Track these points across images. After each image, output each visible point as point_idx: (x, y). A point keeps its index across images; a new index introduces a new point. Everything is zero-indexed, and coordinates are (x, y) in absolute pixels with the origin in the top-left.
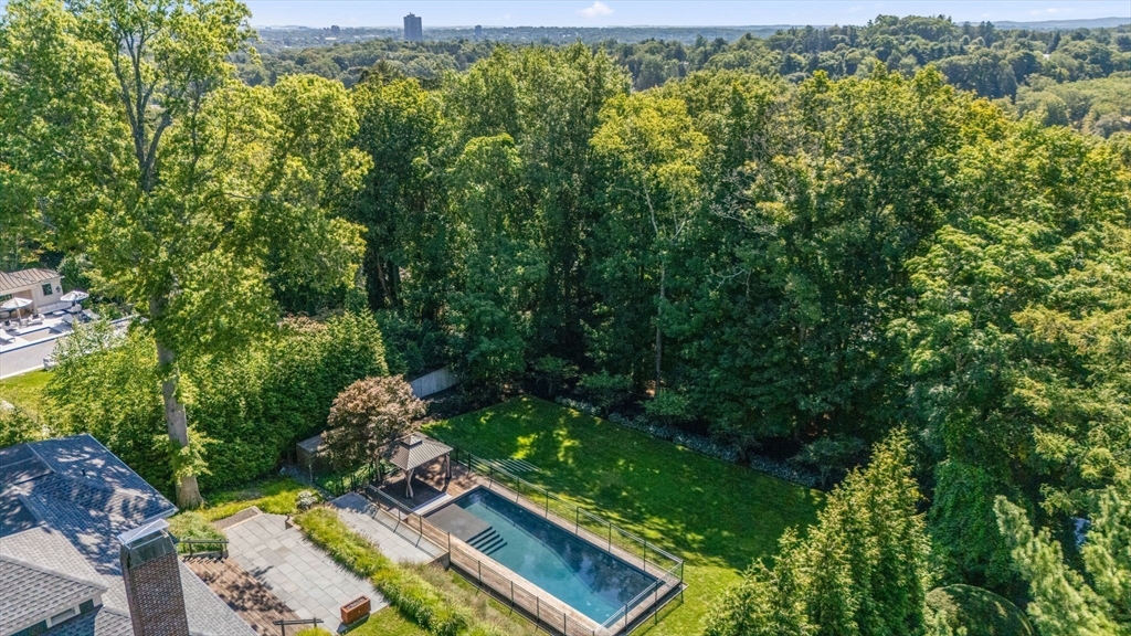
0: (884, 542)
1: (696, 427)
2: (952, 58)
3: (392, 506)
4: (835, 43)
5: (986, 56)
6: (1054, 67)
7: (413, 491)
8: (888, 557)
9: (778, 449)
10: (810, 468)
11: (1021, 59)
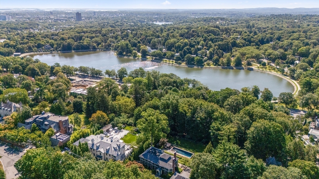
0: (210, 149)
1: (191, 139)
2: (219, 42)
3: (168, 150)
4: (194, 35)
5: (226, 42)
6: (240, 43)
7: (169, 148)
8: (210, 150)
9: (200, 140)
10: (202, 142)
11: (233, 42)
